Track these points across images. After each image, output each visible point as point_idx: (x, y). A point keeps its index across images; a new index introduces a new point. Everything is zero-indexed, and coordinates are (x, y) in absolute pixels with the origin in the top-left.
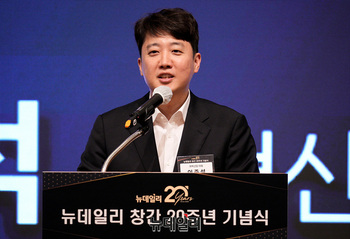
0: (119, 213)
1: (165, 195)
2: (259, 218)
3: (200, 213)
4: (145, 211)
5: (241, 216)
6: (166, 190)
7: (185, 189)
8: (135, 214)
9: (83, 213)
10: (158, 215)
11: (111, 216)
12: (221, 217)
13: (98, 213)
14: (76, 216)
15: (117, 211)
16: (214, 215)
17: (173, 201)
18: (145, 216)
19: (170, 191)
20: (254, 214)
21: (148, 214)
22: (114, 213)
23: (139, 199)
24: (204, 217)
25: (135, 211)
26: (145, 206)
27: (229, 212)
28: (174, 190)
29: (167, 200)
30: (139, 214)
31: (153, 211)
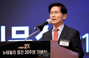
0: (15, 51)
1: (24, 47)
2: (45, 52)
3: (32, 51)
4: (20, 51)
5: (41, 52)
6: (25, 45)
7: (29, 45)
8: (18, 52)
9: (7, 52)
10: (23, 52)
11: (13, 52)
12: (36, 52)
13: (10, 52)
14: (6, 52)
15: (14, 51)
16: (35, 51)
17: (26, 48)
18: (20, 52)
19: (25, 46)
20: (43, 51)
21: (21, 51)
22: (14, 52)
23: (19, 48)
24: (33, 52)
25: (18, 51)
26: (20, 49)
27: (38, 51)
28: (26, 45)
29: (25, 48)
30: (19, 52)
31: (22, 51)
